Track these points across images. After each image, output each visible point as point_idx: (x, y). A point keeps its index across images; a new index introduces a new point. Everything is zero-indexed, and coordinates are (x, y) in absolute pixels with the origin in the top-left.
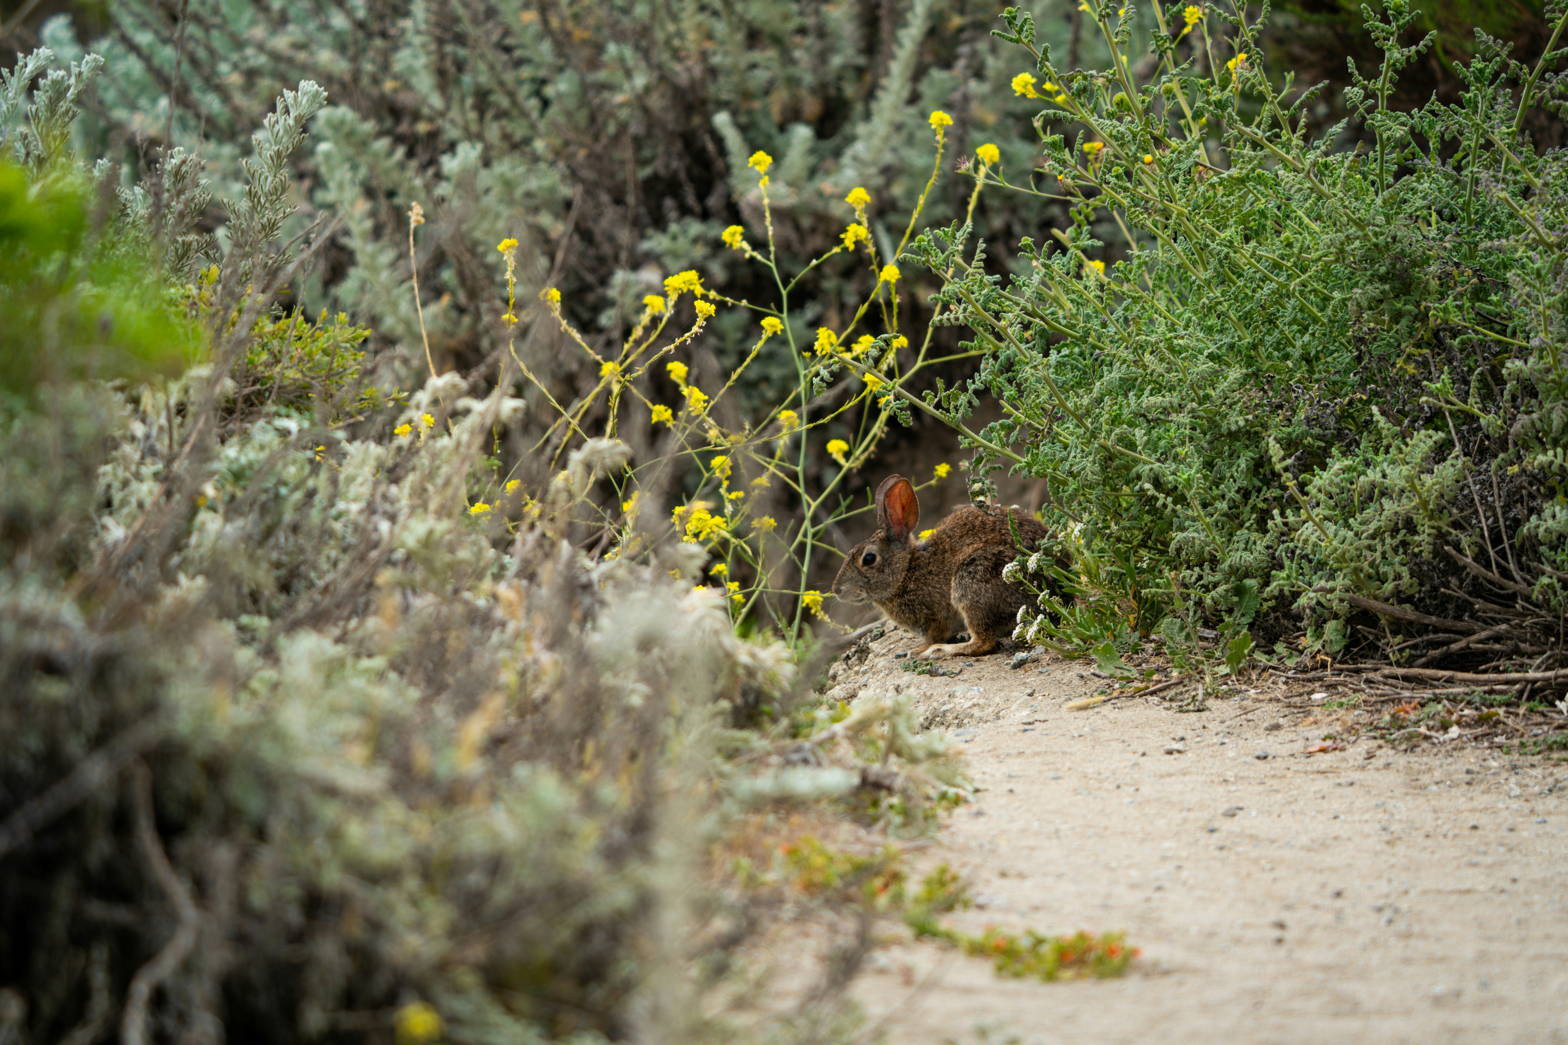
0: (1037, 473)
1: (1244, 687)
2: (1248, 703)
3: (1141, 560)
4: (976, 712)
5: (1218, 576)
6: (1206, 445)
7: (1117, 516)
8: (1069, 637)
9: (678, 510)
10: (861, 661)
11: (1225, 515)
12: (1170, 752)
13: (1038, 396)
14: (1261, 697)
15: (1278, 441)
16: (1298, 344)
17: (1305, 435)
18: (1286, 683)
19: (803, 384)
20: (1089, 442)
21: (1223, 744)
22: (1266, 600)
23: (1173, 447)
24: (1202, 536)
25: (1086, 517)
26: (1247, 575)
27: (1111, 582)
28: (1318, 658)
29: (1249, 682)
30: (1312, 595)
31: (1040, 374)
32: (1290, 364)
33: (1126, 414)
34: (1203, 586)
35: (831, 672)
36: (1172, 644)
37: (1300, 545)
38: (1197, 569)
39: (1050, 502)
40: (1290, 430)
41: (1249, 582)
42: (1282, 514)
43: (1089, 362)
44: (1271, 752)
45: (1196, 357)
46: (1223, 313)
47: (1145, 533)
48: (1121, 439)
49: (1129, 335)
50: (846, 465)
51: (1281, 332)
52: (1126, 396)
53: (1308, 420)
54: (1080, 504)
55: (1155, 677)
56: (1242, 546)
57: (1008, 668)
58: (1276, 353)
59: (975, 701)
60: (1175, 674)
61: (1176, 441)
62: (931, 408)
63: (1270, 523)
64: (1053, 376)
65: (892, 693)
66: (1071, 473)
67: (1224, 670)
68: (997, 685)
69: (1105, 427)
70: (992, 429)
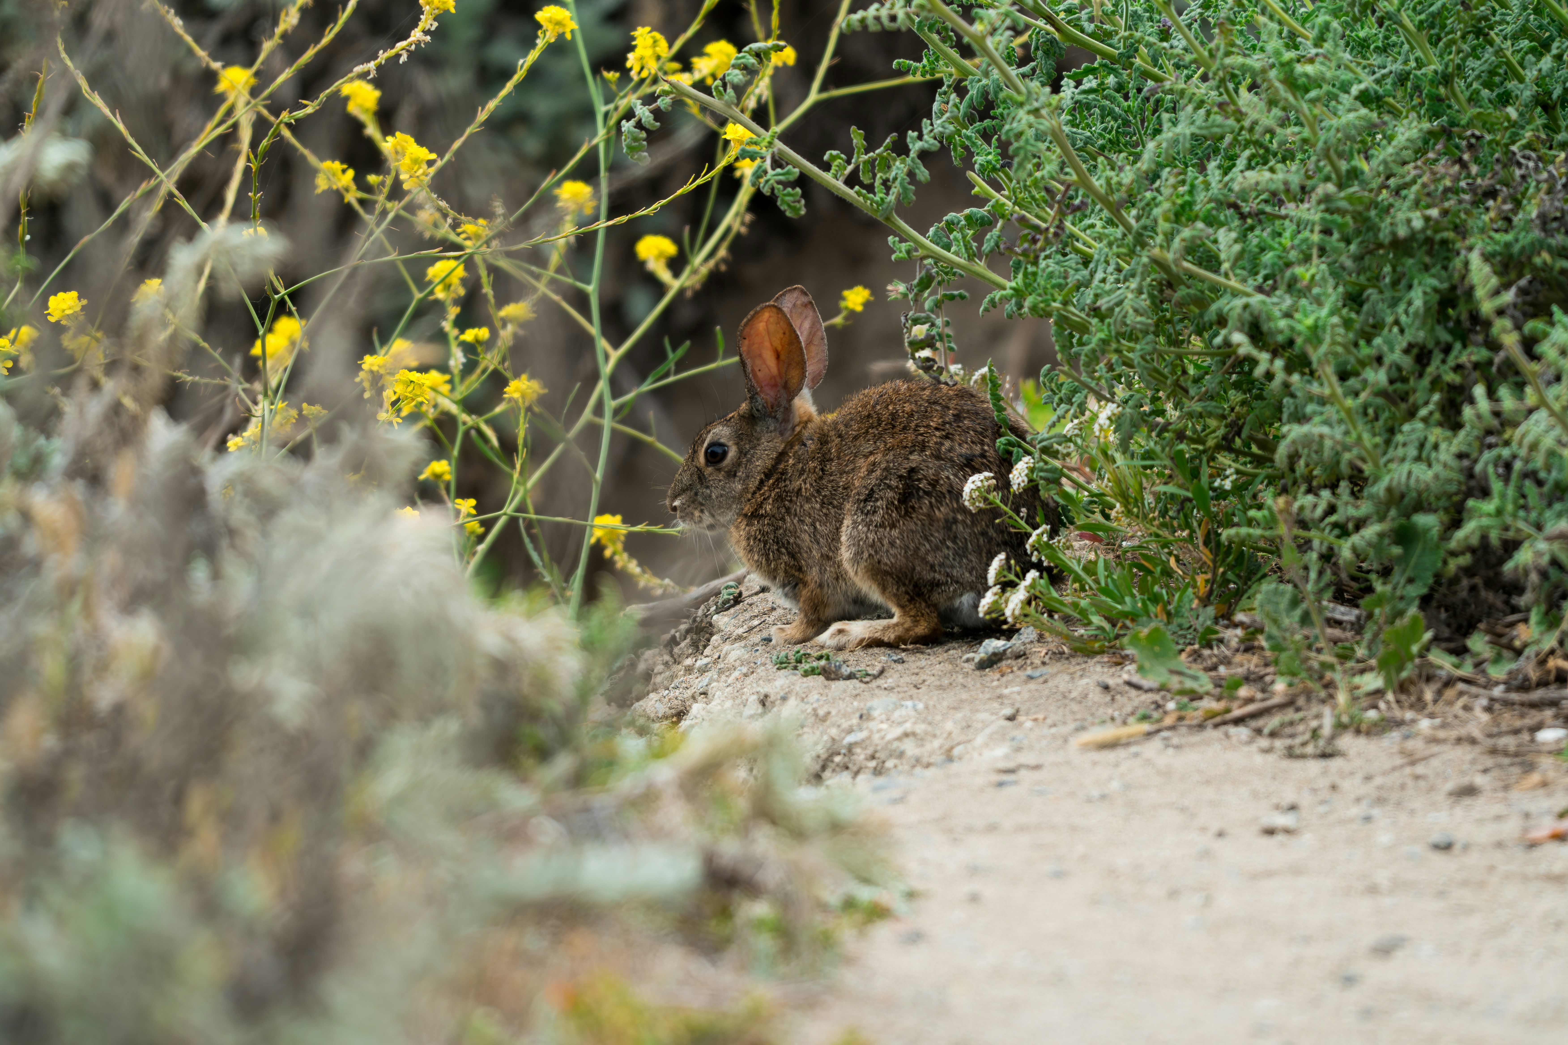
0: (1034, 308)
1: (1409, 715)
2: (1416, 745)
3: (1220, 473)
4: (910, 747)
5: (1365, 508)
6: (1349, 263)
7: (1179, 391)
8: (1084, 612)
9: (369, 362)
10: (698, 648)
11: (1381, 393)
12: (1270, 832)
13: (1038, 166)
14: (1441, 734)
15: (1487, 257)
16: (1530, 74)
17: (1536, 247)
18: (1488, 709)
19: (602, 132)
20: (1132, 253)
21: (1368, 819)
22: (1454, 554)
23: (1288, 265)
24: (1338, 432)
25: (1120, 391)
26: (1420, 506)
27: (1164, 513)
28: (1552, 663)
29: (1419, 705)
30: (1542, 546)
31: (1045, 124)
32: (1512, 112)
33: (1202, 202)
34: (1335, 525)
35: (642, 667)
36: (1275, 631)
37: (1523, 452)
38: (1326, 494)
39: (1055, 364)
40: (1509, 237)
41: (1424, 520)
42: (1491, 394)
43: (1133, 103)
44: (1460, 836)
45: (1336, 98)
46: (1389, 16)
47: (1229, 426)
48: (1192, 249)
49: (1212, 55)
50: (674, 285)
51: (1499, 52)
52: (1202, 169)
53: (1544, 220)
54: (1110, 368)
55: (1244, 692)
56: (1412, 452)
57: (969, 667)
58: (1485, 93)
59: (908, 727)
60: (1280, 686)
61: (1293, 255)
62: (840, 185)
63: (1468, 412)
64: (1067, 129)
65: (754, 707)
66: (1095, 311)
67: (1372, 681)
68: (949, 699)
69: (1163, 226)
70: (951, 226)
